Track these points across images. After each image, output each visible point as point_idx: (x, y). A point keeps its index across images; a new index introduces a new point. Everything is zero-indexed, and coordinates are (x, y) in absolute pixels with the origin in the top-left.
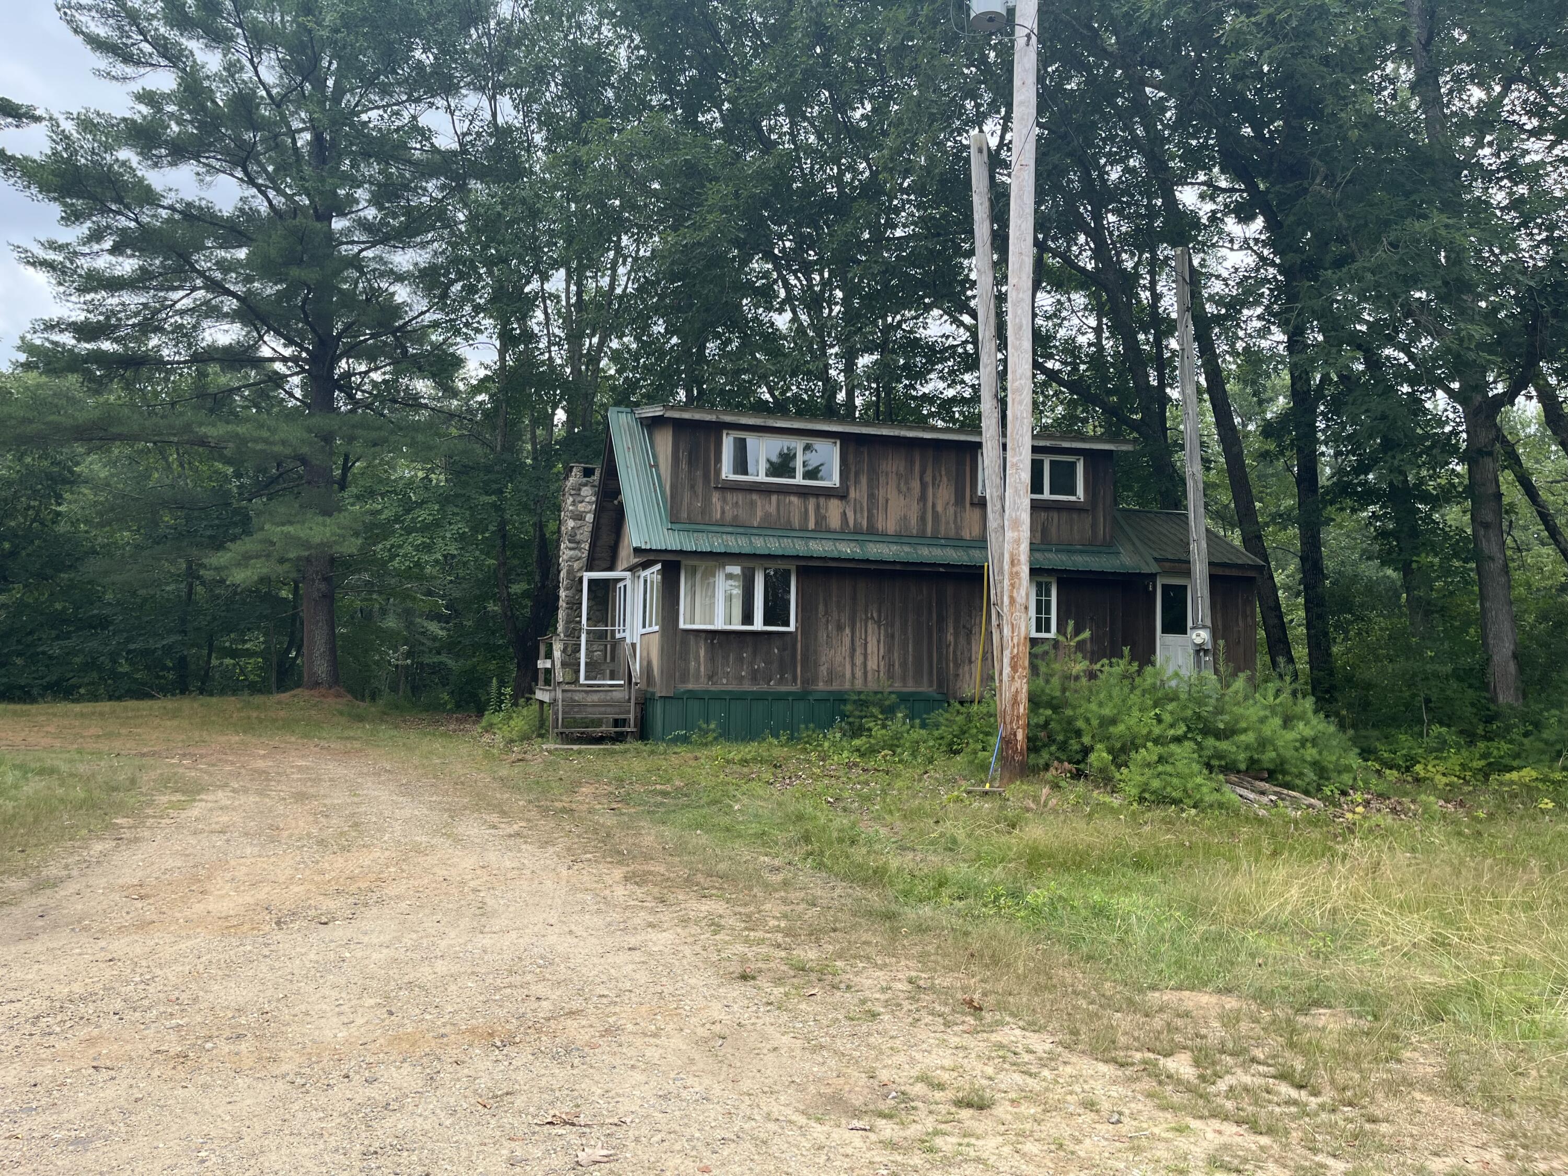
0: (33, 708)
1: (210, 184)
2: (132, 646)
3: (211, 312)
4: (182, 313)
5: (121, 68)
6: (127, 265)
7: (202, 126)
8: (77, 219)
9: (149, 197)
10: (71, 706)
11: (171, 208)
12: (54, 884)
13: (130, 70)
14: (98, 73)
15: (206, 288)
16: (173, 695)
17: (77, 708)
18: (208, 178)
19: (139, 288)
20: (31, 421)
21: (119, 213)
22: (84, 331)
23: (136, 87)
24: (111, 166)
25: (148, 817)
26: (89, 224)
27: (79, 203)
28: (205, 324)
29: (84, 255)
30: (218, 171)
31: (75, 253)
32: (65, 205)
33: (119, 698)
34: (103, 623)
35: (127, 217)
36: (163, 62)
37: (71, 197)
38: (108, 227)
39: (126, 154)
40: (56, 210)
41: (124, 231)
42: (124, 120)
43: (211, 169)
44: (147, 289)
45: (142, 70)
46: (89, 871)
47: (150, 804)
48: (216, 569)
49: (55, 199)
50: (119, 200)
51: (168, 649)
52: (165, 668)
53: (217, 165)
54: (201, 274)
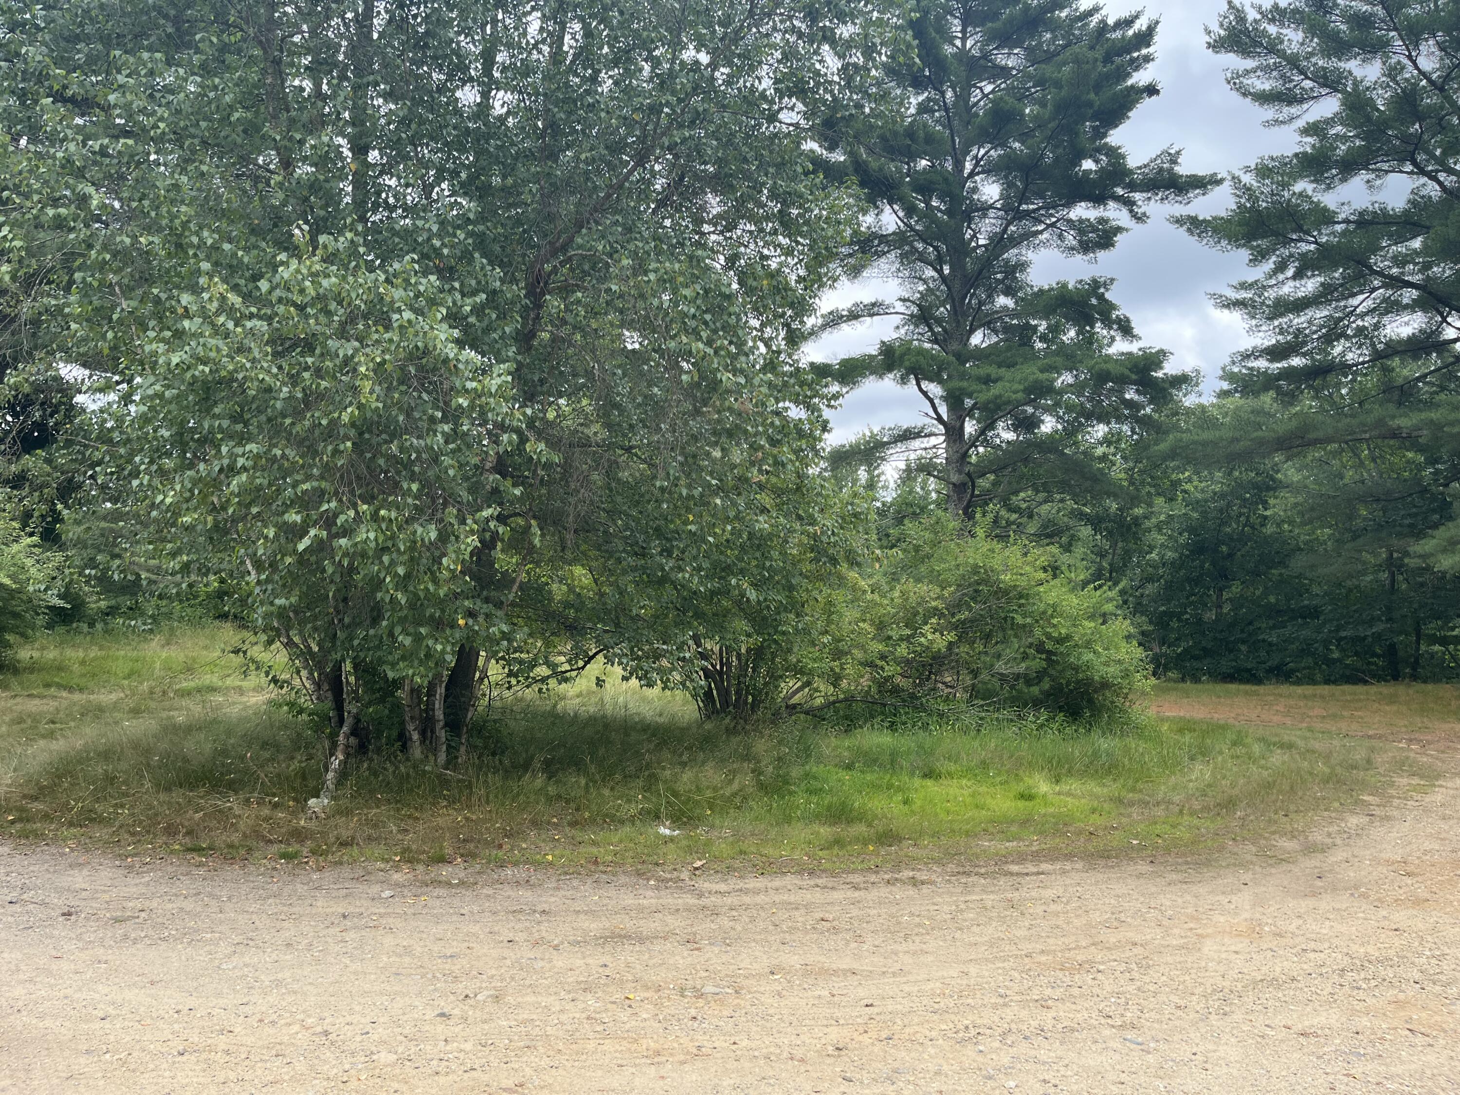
0: (1261, 689)
1: (1379, 188)
2: (1343, 634)
3: (1392, 307)
4: (1362, 316)
5: (1288, 111)
6: (1310, 285)
7: (1366, 136)
8: (1263, 257)
9: (1326, 217)
10: (1293, 688)
11: (1347, 221)
12: (1323, 849)
13: (1294, 110)
14: (1267, 124)
15: (1385, 286)
16: (1386, 681)
17: (1299, 690)
18: (1378, 182)
19: (1321, 303)
20: (1238, 440)
21: (1300, 240)
22: (1275, 353)
23: (1301, 123)
24: (1289, 200)
25: (1393, 797)
26: (1274, 258)
27: (1263, 243)
28: (1386, 320)
29: (1271, 286)
30: (1387, 172)
31: (1264, 287)
32: (1252, 248)
33: (1335, 682)
34: (1314, 613)
35: (1308, 242)
36: (1324, 91)
37: (1256, 239)
38: (1291, 255)
39: (1302, 186)
40: (1244, 254)
41: (1303, 256)
42: (1296, 155)
43: (1381, 173)
44: (1329, 302)
45: (1305, 106)
46: (1352, 842)
47: (1392, 784)
48: (1420, 556)
49: (1244, 245)
50: (1299, 229)
51: (1378, 637)
52: (1374, 655)
53: (1385, 166)
54: (1380, 274)
